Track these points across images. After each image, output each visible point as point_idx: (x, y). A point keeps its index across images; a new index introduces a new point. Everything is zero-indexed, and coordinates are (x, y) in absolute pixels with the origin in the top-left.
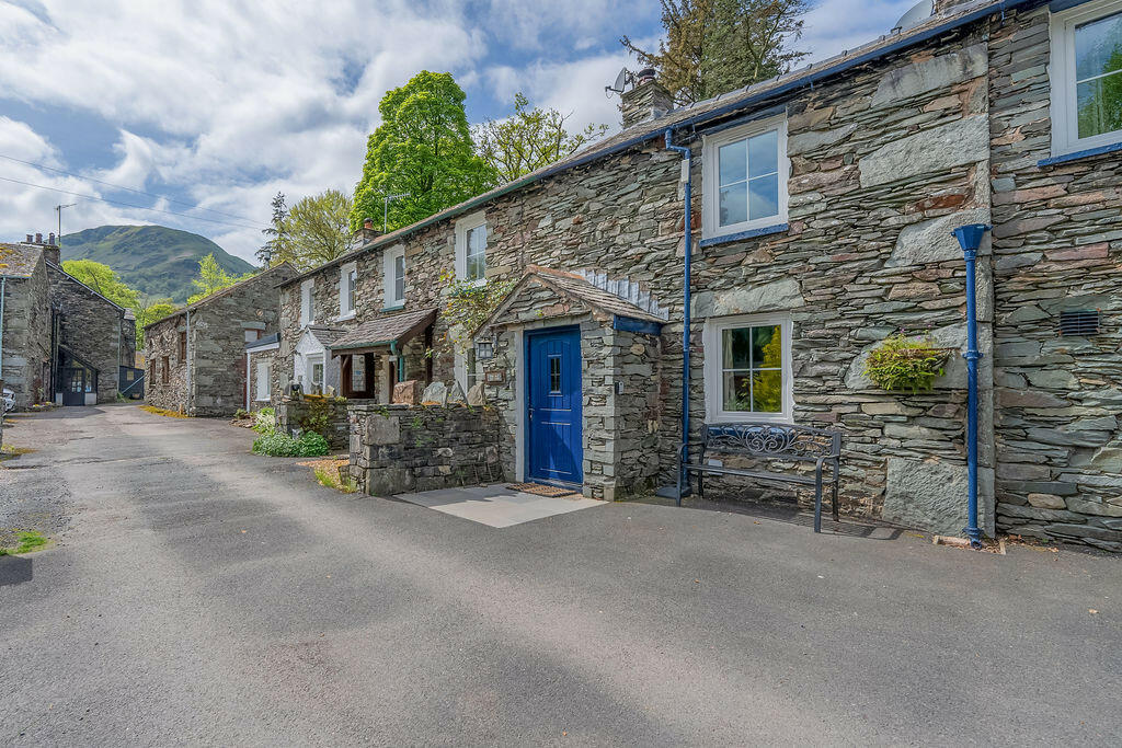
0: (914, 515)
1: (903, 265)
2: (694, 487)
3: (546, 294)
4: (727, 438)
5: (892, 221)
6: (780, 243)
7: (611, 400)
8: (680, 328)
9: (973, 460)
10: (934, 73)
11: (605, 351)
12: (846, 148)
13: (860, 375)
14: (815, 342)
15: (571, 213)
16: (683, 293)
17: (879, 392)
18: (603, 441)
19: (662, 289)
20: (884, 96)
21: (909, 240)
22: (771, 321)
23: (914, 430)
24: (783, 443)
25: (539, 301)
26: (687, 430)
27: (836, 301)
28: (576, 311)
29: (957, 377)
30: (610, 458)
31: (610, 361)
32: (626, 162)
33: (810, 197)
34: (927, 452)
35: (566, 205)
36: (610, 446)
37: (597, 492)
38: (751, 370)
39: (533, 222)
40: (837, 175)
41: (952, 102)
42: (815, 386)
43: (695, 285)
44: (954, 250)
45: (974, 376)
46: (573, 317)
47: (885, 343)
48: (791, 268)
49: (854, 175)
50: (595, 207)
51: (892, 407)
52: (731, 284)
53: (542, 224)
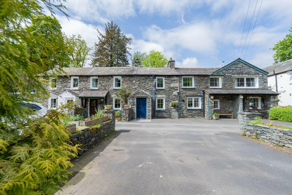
0: (174, 117)
1: (173, 95)
2: (158, 117)
3: (142, 93)
4: (159, 111)
5: (173, 91)
6: (164, 91)
7: (151, 107)
8: (154, 99)
9: (178, 112)
10: (175, 78)
11: (150, 101)
12: (169, 83)
13: (170, 105)
14: (167, 101)
15: (138, 81)
16: (154, 94)
17: (173, 106)
18: (150, 112)
19: (151, 93)
20: (172, 79)
21: (174, 92)
22: (162, 99)
23: (174, 109)
24: (164, 111)
25: (140, 94)
26: (154, 110)
27: (168, 97)
28: (146, 96)
29: (177, 105)
30: (151, 114)
31: (151, 102)
32: (147, 77)
33: (167, 87)
34: (175, 111)
35: (138, 80)
36: (151, 113)
37: (149, 118)
38: (160, 104)
39: (132, 81)
40: (169, 85)
41: (177, 81)
42: (167, 105)
43: (156, 94)
44: (177, 94)
45: (178, 105)
46: (146, 97)
47: (173, 102)
48: (165, 93)
49: (170, 86)
50: (142, 81)
51: (173, 108)
52: (159, 94)
53: (133, 81)
